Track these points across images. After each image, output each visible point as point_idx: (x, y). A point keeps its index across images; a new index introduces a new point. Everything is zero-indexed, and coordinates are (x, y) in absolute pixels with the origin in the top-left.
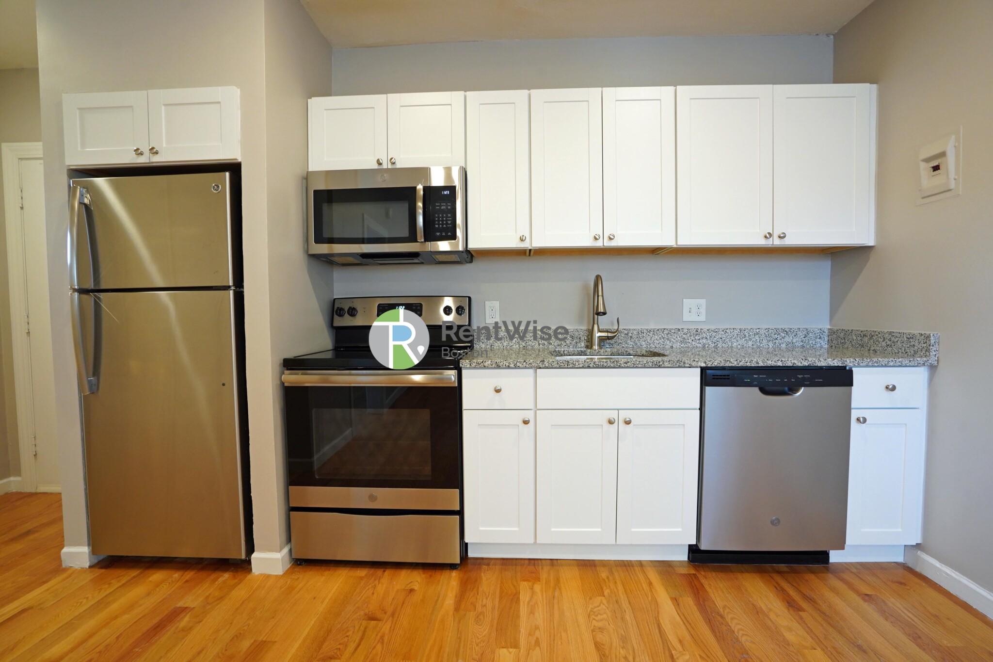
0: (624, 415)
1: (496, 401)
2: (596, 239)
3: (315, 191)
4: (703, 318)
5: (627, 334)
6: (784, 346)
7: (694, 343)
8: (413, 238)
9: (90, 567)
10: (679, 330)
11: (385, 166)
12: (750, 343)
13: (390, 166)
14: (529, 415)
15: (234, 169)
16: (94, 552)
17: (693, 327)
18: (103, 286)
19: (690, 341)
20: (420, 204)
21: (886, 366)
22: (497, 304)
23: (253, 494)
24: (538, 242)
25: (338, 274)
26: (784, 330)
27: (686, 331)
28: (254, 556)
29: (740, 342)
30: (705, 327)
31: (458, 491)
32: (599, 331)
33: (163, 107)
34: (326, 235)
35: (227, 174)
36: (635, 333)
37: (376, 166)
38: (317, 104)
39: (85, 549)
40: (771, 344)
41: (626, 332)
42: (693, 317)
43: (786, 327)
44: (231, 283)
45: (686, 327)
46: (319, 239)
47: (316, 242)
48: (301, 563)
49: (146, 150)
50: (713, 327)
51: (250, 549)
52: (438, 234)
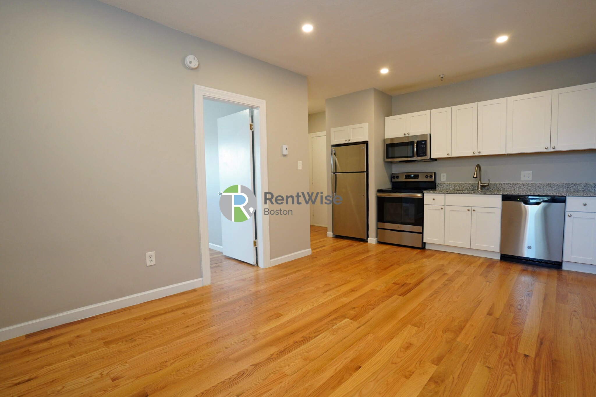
0: (473, 208)
1: (433, 202)
2: (474, 153)
3: (386, 144)
4: (530, 178)
5: (495, 185)
6: (572, 190)
7: (525, 188)
8: (413, 156)
9: (333, 237)
10: (518, 183)
11: (406, 136)
12: (554, 189)
13: (408, 136)
14: (443, 207)
15: (367, 143)
16: (333, 234)
17: (525, 182)
18: (337, 172)
19: (523, 188)
20: (416, 145)
21: (582, 196)
22: (445, 174)
23: (369, 223)
24: (454, 155)
25: (394, 166)
26: (572, 184)
27: (521, 184)
28: (368, 238)
29: (548, 188)
30: (531, 182)
31: (422, 227)
32: (481, 183)
33: (351, 130)
34: (390, 156)
35: (365, 144)
36: (498, 184)
37: (404, 136)
38: (387, 119)
39: (332, 233)
40: (565, 190)
41: (494, 184)
42: (526, 178)
43: (574, 182)
44: (366, 171)
45: (521, 182)
46: (388, 157)
47: (387, 158)
48: (380, 243)
49: (347, 140)
50: (534, 182)
51: (368, 237)
52: (421, 154)
